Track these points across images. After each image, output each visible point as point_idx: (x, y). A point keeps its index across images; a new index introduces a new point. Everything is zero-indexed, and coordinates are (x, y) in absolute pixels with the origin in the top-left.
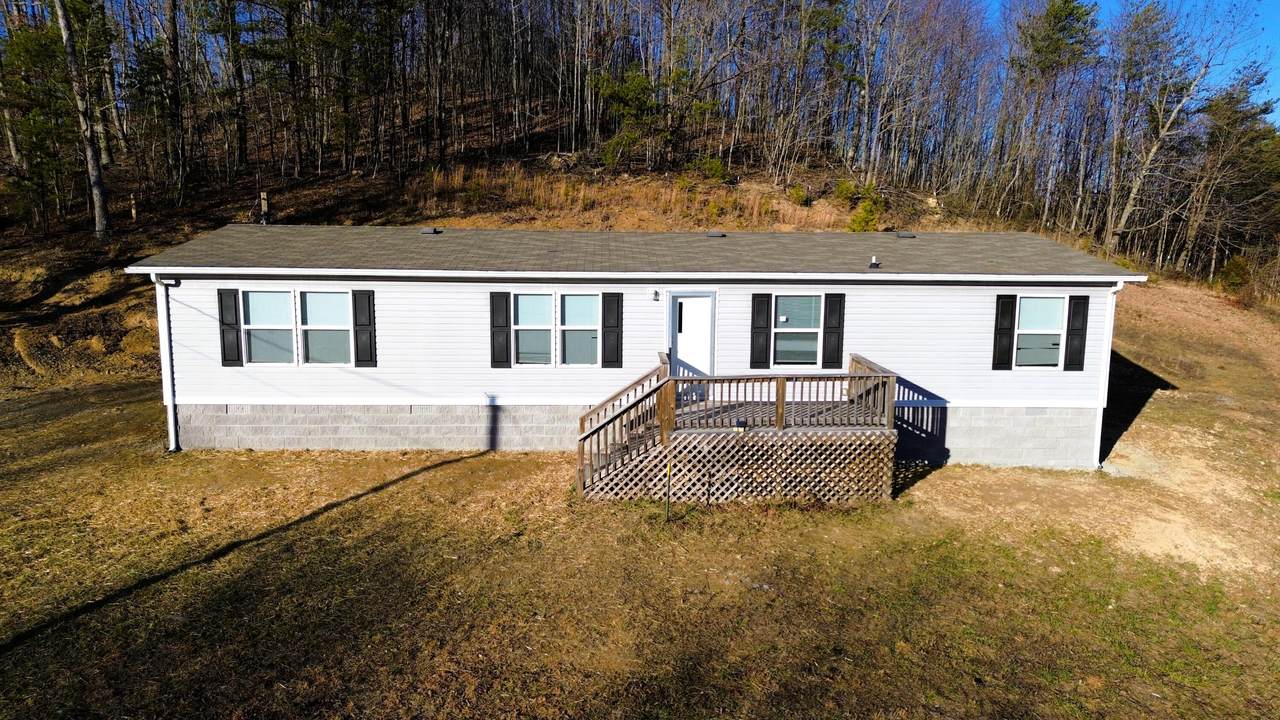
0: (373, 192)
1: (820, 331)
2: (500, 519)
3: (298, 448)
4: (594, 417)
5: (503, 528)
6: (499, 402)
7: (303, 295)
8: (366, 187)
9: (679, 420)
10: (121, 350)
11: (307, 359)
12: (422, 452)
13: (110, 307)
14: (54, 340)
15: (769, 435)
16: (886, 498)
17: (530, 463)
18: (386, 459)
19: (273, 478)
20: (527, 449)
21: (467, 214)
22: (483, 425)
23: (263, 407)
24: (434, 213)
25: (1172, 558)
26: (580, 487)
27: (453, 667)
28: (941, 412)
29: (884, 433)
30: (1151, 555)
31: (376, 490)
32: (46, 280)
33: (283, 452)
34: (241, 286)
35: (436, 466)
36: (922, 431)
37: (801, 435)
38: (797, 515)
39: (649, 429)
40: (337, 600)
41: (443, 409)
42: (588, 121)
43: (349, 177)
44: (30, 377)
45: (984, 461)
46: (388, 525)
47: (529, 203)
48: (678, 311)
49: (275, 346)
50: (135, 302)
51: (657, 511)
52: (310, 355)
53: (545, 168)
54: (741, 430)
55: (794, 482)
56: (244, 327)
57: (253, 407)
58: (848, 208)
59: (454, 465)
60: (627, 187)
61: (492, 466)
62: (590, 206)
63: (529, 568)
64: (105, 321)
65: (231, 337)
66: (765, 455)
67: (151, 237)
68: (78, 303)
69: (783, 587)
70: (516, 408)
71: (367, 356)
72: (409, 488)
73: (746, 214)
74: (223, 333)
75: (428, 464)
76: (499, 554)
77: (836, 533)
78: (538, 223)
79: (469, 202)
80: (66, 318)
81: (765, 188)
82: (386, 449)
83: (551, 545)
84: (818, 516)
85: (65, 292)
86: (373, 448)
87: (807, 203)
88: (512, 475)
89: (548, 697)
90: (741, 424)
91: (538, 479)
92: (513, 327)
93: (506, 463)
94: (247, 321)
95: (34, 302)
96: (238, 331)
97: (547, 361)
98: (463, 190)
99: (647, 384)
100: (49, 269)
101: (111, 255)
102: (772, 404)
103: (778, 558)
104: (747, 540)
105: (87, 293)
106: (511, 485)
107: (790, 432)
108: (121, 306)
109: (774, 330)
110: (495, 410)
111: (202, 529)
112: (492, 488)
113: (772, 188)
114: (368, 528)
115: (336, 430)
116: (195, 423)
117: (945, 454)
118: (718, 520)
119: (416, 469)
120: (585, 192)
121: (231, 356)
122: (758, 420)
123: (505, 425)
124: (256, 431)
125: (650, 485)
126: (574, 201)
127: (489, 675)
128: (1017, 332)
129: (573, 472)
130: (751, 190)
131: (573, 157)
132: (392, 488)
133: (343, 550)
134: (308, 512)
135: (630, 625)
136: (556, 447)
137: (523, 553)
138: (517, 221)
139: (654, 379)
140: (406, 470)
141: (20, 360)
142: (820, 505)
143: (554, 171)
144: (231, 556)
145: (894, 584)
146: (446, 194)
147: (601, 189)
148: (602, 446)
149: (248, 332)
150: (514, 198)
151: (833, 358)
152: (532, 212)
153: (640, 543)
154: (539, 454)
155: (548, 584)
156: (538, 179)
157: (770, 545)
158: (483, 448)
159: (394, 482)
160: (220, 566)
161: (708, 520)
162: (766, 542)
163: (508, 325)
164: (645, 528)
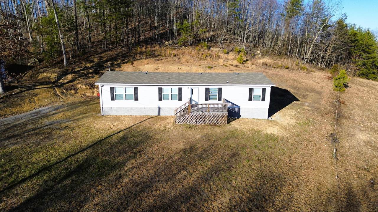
0: (124, 53)
1: (218, 94)
2: (162, 127)
3: (125, 115)
4: (177, 110)
5: (163, 129)
6: (160, 107)
7: (125, 88)
8: (122, 51)
9: (191, 111)
10: (78, 93)
11: (126, 99)
12: (146, 116)
13: (73, 83)
14: (64, 91)
15: (206, 114)
16: (226, 124)
17: (165, 118)
18: (140, 117)
19: (122, 120)
20: (165, 115)
21: (147, 58)
22: (157, 111)
23: (118, 108)
24: (139, 58)
25: (272, 133)
26: (175, 122)
27: (158, 147)
28: (239, 109)
29: (226, 113)
30: (268, 133)
31: (140, 122)
32: (58, 77)
33: (122, 116)
34: (114, 86)
35: (150, 118)
36: (236, 112)
37: (212, 113)
38: (211, 126)
39: (186, 112)
40: (139, 139)
41: (150, 108)
42: (174, 31)
43: (118, 48)
44: (63, 99)
45: (247, 117)
46: (144, 128)
47: (161, 55)
48: (192, 91)
49: (120, 97)
50: (78, 82)
51: (188, 126)
52: (127, 98)
53: (164, 45)
54: (202, 113)
55: (211, 121)
56: (115, 94)
57: (116, 108)
58: (237, 54)
59: (153, 118)
60: (184, 50)
61: (159, 118)
62: (175, 55)
63: (167, 135)
64: (73, 86)
65: (112, 95)
66: (206, 117)
67: (77, 66)
68: (66, 82)
69: (206, 137)
70: (163, 108)
71: (136, 99)
72: (146, 122)
73: (212, 57)
74: (111, 95)
75: (148, 118)
76: (162, 133)
77: (217, 130)
78: (163, 60)
79: (147, 55)
80: (65, 86)
81: (217, 49)
82: (140, 115)
83: (170, 131)
84: (214, 127)
85: (62, 79)
86: (138, 115)
87: (227, 53)
88: (163, 120)
89: (172, 151)
90: (202, 112)
91: (168, 121)
92: (162, 94)
93: (162, 118)
94: (115, 93)
95: (56, 81)
96: (114, 94)
97: (169, 100)
98: (145, 52)
99: (186, 104)
100: (58, 74)
101: (70, 71)
102: (207, 107)
103: (206, 133)
104: (202, 130)
105: (67, 80)
106: (163, 122)
107: (210, 113)
108: (75, 83)
109: (209, 94)
110: (159, 108)
111: (114, 129)
112: (160, 122)
113: (219, 49)
114: (141, 129)
115: (131, 112)
116: (106, 110)
117: (240, 116)
118: (198, 128)
119: (146, 119)
120: (174, 52)
121: (113, 99)
122: (205, 111)
123: (161, 111)
124: (117, 112)
125: (187, 122)
126: (171, 54)
127: (163, 149)
128: (253, 94)
129: (173, 119)
130: (214, 50)
131: (171, 42)
132: (143, 122)
133: (138, 132)
134: (130, 126)
135: (183, 142)
136: (170, 115)
137: (166, 132)
138: (158, 60)
139: (188, 104)
140: (145, 119)
141: (59, 95)
142: (215, 125)
143: (166, 46)
144: (120, 133)
145: (224, 137)
146: (141, 53)
147: (177, 51)
148: (179, 115)
149: (115, 95)
150: (157, 54)
151: (220, 99)
152: (162, 58)
153: (185, 131)
154: (167, 116)
155: (171, 136)
156: (163, 48)
157: (205, 132)
158: (157, 115)
159: (143, 121)
160: (120, 134)
161: (196, 127)
162: (205, 131)
163: (161, 93)
164: (185, 129)
